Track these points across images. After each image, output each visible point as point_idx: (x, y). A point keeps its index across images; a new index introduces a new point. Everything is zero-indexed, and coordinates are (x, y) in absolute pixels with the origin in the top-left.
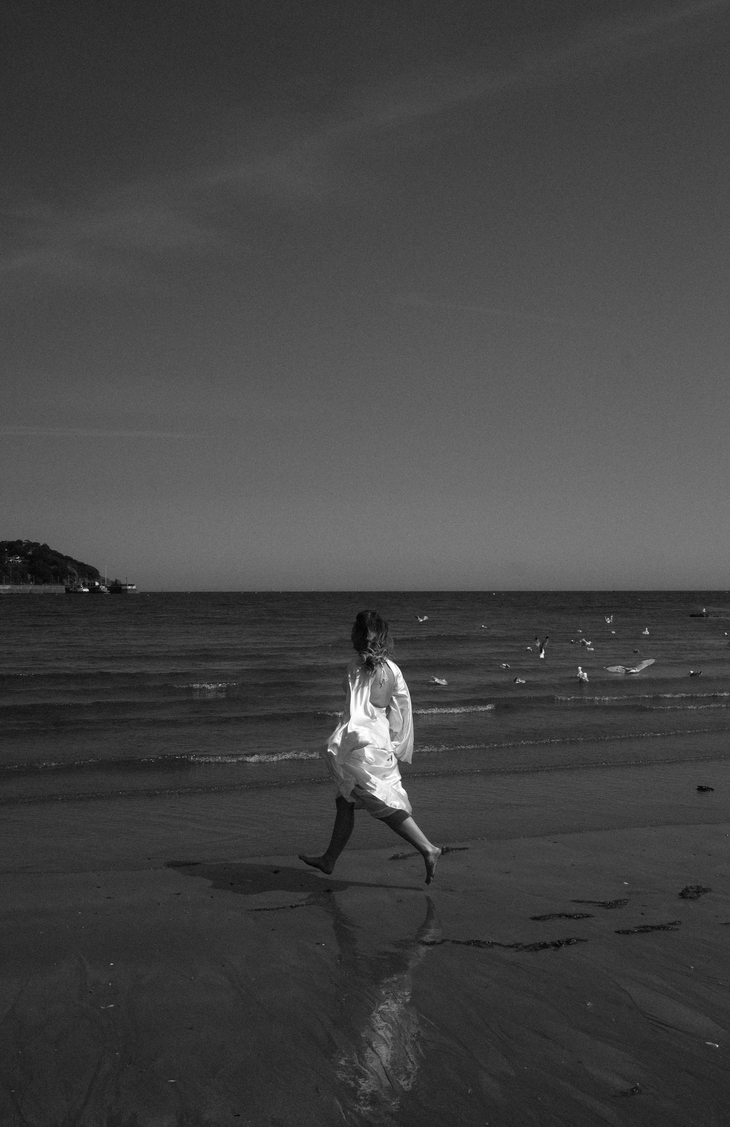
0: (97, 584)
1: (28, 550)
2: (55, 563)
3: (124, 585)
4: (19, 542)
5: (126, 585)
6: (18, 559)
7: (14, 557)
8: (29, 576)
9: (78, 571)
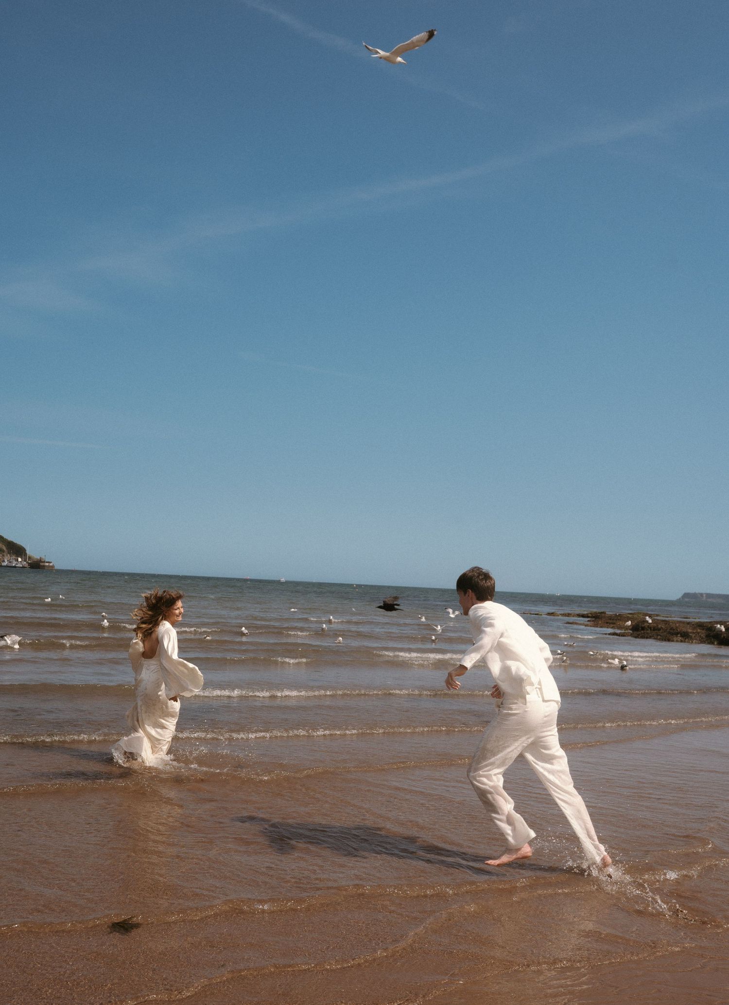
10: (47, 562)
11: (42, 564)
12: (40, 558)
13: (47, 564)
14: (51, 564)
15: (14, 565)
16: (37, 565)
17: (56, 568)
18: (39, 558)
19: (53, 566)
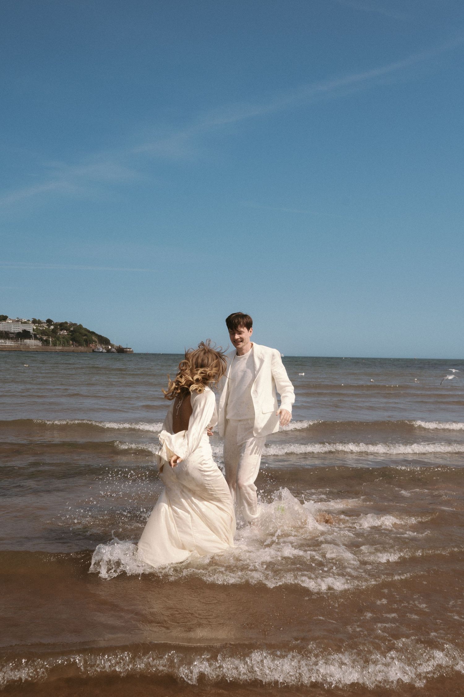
0: (110, 347)
1: (71, 327)
2: (86, 335)
3: (125, 348)
4: (66, 323)
5: (127, 348)
6: (65, 333)
7: (63, 331)
8: (71, 342)
9: (98, 340)
10: (128, 348)
11: (125, 350)
12: (120, 346)
13: (128, 350)
14: (131, 350)
15: (101, 351)
16: (121, 350)
17: (134, 352)
18: (118, 346)
19: (132, 351)
